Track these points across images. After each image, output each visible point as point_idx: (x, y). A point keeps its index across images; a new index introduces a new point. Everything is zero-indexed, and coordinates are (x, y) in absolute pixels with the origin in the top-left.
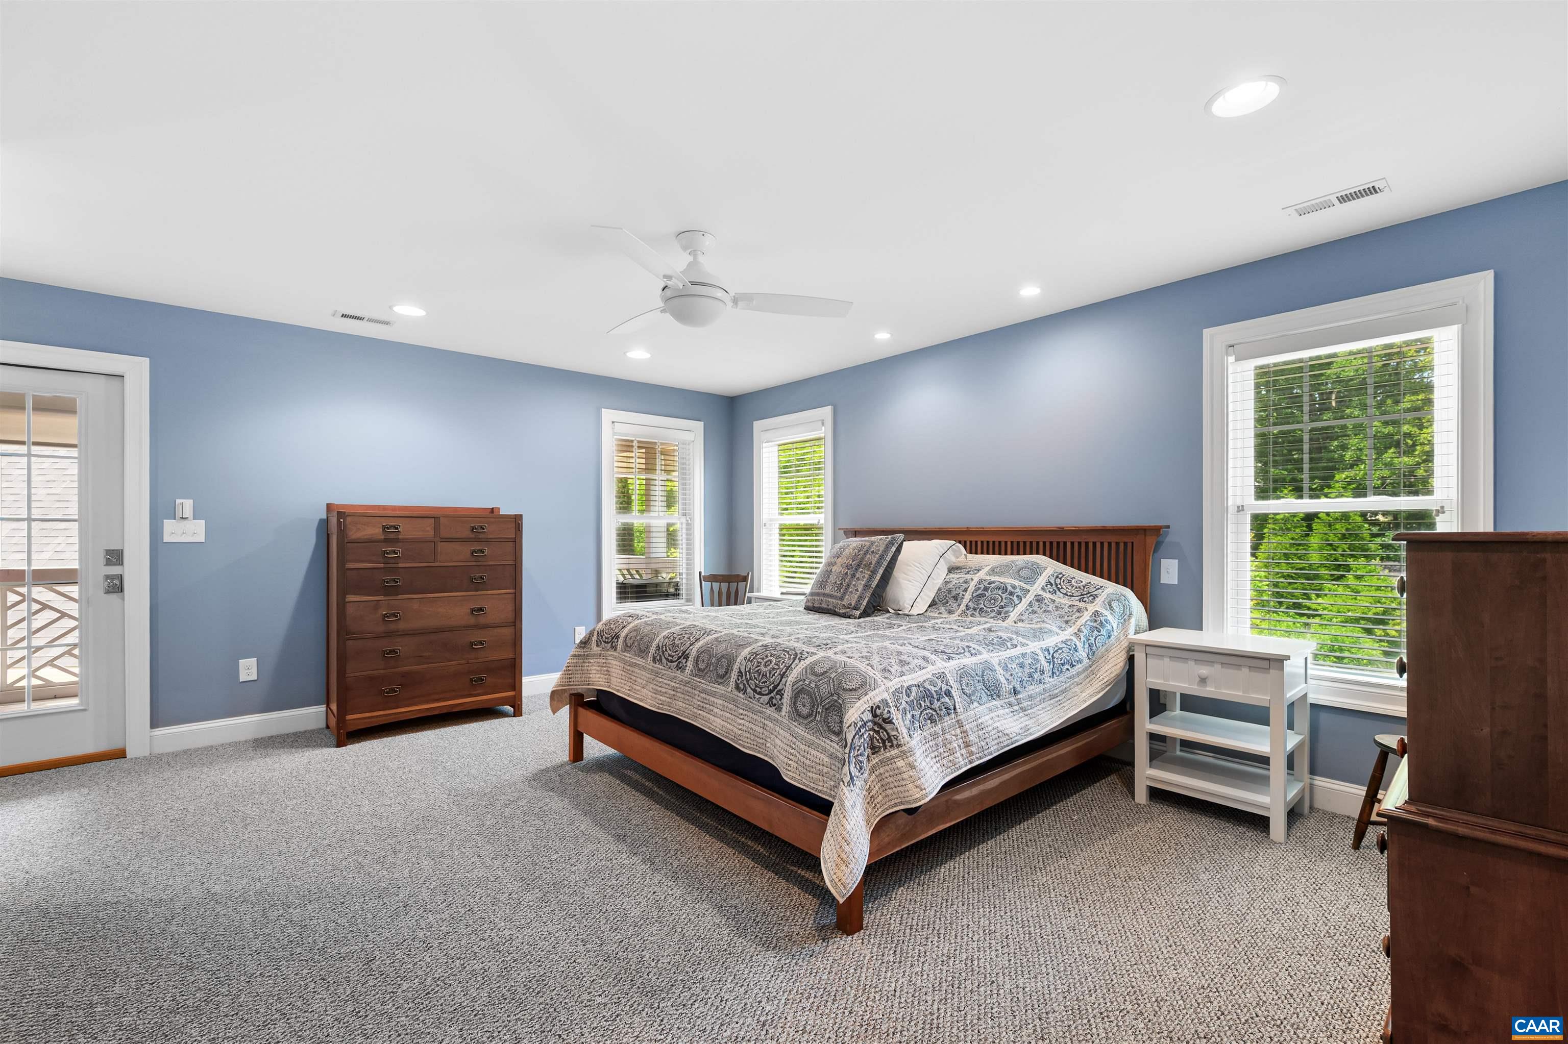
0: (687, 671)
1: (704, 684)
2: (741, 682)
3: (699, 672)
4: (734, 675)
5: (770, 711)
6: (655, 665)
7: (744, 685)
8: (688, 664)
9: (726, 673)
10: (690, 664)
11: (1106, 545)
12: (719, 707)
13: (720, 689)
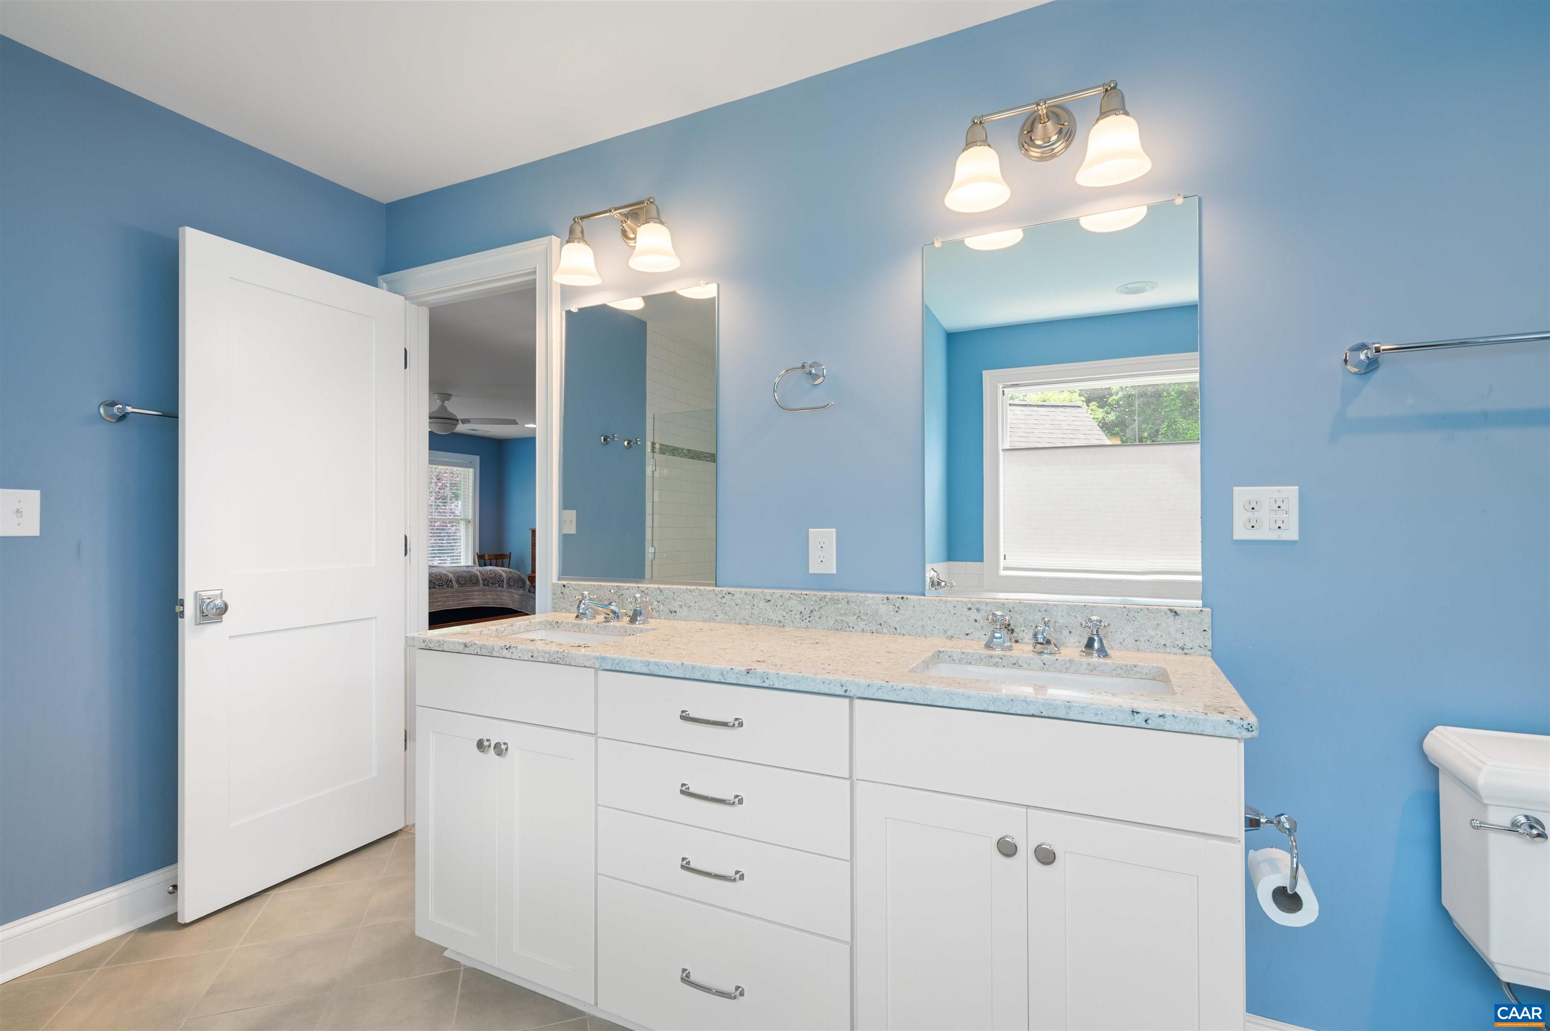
1: (466, 589)
5: (499, 589)
10: (454, 583)
13: (476, 588)
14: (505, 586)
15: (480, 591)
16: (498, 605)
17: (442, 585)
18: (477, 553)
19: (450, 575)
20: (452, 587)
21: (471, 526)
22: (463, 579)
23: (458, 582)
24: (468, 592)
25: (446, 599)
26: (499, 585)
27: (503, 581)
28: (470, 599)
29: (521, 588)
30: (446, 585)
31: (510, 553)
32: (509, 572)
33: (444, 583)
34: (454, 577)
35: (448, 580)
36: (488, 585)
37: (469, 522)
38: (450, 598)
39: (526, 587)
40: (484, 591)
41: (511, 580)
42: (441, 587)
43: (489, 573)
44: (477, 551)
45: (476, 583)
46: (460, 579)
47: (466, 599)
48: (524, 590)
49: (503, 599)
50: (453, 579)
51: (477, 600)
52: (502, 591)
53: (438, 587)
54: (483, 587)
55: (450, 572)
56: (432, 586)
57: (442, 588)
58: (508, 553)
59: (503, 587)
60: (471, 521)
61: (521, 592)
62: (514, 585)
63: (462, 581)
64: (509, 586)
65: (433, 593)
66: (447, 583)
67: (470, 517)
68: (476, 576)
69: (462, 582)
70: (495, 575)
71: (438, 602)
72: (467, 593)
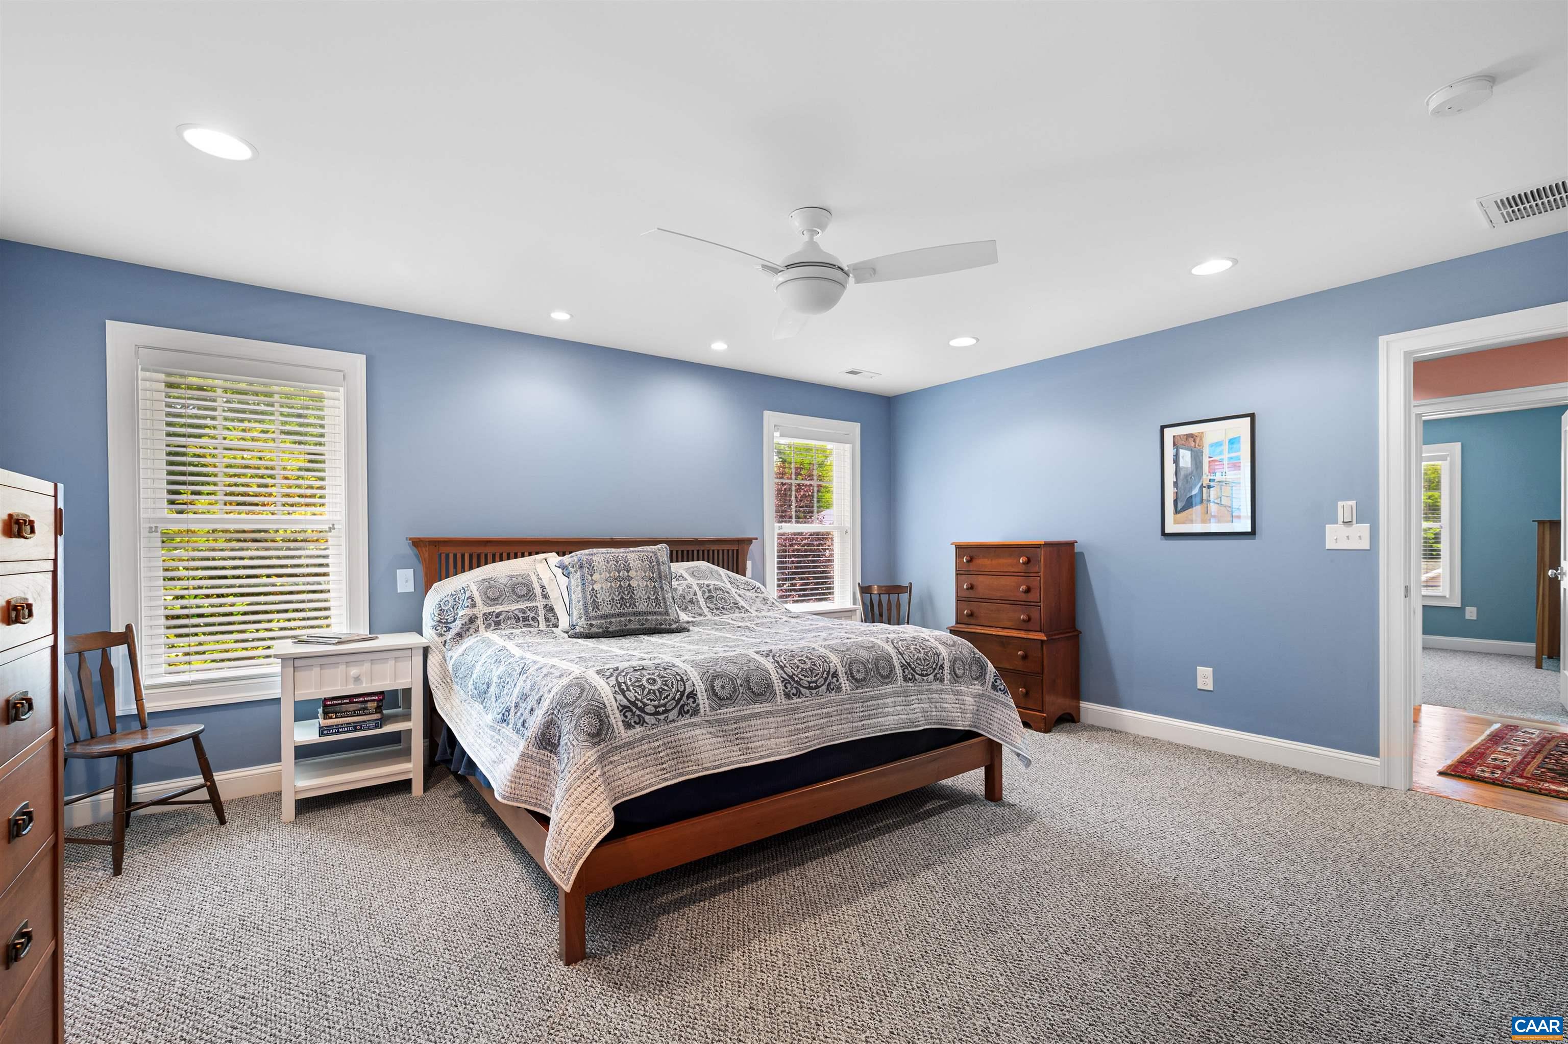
0: (844, 688)
1: (869, 692)
2: (909, 673)
3: (857, 682)
4: (898, 671)
5: (936, 686)
6: (792, 701)
7: (912, 675)
8: (841, 680)
9: (891, 671)
10: (843, 679)
11: (721, 552)
12: (891, 704)
13: (888, 688)
14: (947, 677)
15: (897, 694)
16: (935, 723)
17: (817, 687)
18: (859, 584)
19: (834, 659)
20: (839, 689)
21: (848, 538)
22: (861, 666)
23: (850, 675)
24: (872, 698)
25: (826, 720)
26: (935, 676)
27: (942, 667)
28: (876, 716)
29: (976, 679)
30: (824, 687)
31: (911, 584)
32: (950, 642)
33: (821, 681)
34: (842, 662)
35: (828, 672)
36: (913, 680)
37: (846, 532)
38: (833, 718)
39: (987, 678)
40: (906, 694)
41: (958, 664)
42: (814, 691)
43: (912, 647)
44: (859, 580)
45: (888, 677)
46: (855, 668)
47: (869, 717)
48: (982, 685)
49: (943, 710)
50: (841, 671)
51: (891, 718)
52: (942, 690)
53: (807, 692)
54: (904, 684)
55: (833, 649)
56: (794, 691)
57: (817, 694)
58: (907, 585)
59: (942, 680)
60: (848, 531)
61: (977, 688)
62: (964, 673)
63: (858, 671)
64: (956, 678)
65: (798, 708)
66: (826, 679)
67: (848, 525)
68: (889, 659)
69: (859, 676)
70: (926, 654)
71: (808, 729)
72: (871, 703)
